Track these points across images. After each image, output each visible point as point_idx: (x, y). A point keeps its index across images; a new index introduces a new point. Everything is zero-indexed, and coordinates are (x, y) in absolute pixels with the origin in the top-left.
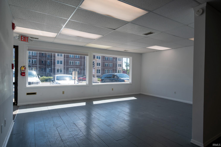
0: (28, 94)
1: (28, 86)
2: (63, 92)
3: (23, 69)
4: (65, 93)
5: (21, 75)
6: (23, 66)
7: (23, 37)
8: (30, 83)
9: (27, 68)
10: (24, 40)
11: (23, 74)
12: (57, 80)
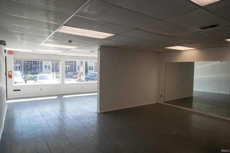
0: (14, 90)
1: (14, 85)
2: (41, 90)
3: (10, 73)
4: (42, 90)
5: (9, 77)
6: (10, 71)
7: (9, 52)
8: (15, 83)
9: (13, 72)
10: (10, 53)
11: (10, 76)
12: (39, 79)
